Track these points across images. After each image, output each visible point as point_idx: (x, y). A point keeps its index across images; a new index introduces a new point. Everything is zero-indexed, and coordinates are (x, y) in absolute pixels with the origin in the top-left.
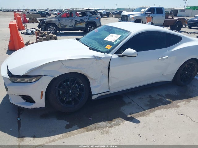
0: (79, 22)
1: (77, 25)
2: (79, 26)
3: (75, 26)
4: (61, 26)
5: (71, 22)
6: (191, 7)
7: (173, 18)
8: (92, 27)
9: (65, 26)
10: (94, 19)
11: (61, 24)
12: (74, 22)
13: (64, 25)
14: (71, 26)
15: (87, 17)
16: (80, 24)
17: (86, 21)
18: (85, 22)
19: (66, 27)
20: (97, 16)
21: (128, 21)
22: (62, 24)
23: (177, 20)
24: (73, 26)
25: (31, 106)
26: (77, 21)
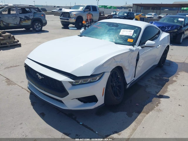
0: (24, 19)
1: (22, 22)
2: (24, 23)
3: (19, 24)
4: (4, 24)
5: (15, 19)
6: (102, 6)
7: (104, 15)
8: (38, 24)
9: (8, 24)
10: (39, 16)
11: (3, 22)
12: (19, 19)
13: (7, 22)
14: (14, 24)
15: (32, 14)
16: (25, 21)
17: (31, 17)
18: (31, 19)
19: (10, 25)
20: (41, 13)
21: (70, 18)
22: (5, 22)
23: (108, 16)
24: (18, 23)
25: (95, 105)
26: (22, 18)
